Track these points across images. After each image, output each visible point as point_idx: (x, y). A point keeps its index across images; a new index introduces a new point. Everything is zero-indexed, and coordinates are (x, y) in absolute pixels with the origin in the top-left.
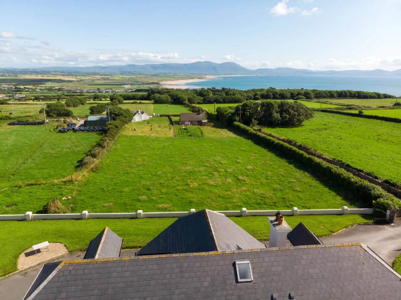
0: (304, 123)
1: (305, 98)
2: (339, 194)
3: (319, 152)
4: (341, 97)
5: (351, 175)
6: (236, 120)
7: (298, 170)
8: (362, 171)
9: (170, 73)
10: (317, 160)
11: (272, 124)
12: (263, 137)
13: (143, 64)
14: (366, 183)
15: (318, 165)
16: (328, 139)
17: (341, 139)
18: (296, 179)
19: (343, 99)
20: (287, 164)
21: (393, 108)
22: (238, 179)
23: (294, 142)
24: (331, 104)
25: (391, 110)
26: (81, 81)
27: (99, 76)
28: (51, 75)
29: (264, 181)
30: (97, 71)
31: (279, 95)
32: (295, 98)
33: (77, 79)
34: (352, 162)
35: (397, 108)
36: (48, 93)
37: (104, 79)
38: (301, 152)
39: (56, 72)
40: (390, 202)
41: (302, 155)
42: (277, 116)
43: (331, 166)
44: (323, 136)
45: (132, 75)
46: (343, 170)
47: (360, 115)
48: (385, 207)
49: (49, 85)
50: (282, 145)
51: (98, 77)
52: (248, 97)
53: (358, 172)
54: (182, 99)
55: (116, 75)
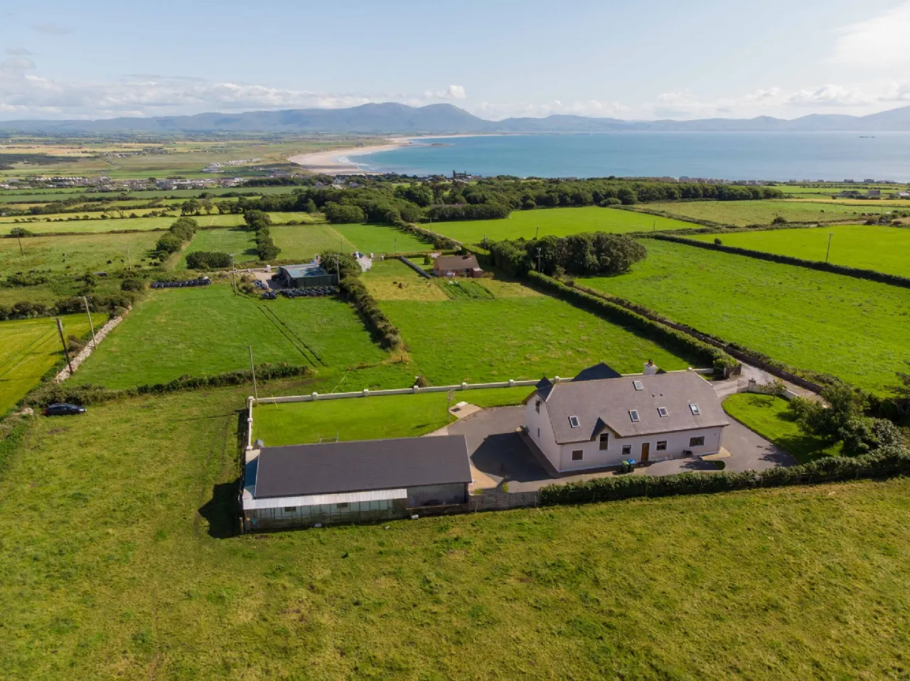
0: (632, 267)
1: (620, 201)
2: (685, 360)
3: (661, 315)
4: (688, 197)
5: (696, 340)
6: (531, 269)
7: (639, 338)
8: (708, 336)
9: (305, 133)
10: (661, 326)
11: (585, 272)
12: (584, 297)
13: (240, 111)
14: (710, 347)
15: (661, 332)
16: (670, 294)
17: (687, 293)
18: (638, 346)
19: (690, 201)
20: (624, 332)
21: (772, 229)
22: (578, 351)
23: (626, 303)
24: (670, 217)
25: (767, 232)
26: (96, 157)
27: (138, 145)
28: (15, 142)
29: (606, 352)
30: (126, 131)
31: (572, 198)
32: (602, 203)
33: (86, 152)
34: (700, 326)
35: (777, 229)
36: (39, 194)
37: (152, 152)
38: (641, 317)
39: (22, 133)
40: (727, 361)
41: (641, 320)
42: (592, 258)
43: (675, 331)
44: (663, 289)
45: (216, 141)
46: (688, 335)
47: (717, 246)
48: (722, 365)
49: (22, 170)
50: (614, 308)
51: (137, 147)
52: (511, 202)
53: (705, 338)
54: (388, 213)
55: (178, 140)
